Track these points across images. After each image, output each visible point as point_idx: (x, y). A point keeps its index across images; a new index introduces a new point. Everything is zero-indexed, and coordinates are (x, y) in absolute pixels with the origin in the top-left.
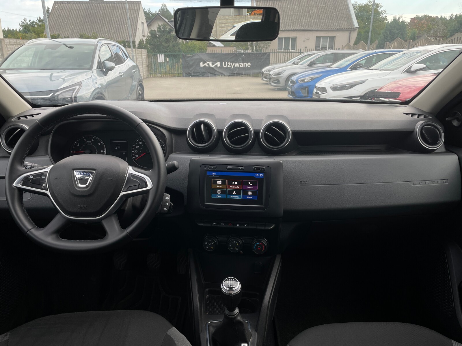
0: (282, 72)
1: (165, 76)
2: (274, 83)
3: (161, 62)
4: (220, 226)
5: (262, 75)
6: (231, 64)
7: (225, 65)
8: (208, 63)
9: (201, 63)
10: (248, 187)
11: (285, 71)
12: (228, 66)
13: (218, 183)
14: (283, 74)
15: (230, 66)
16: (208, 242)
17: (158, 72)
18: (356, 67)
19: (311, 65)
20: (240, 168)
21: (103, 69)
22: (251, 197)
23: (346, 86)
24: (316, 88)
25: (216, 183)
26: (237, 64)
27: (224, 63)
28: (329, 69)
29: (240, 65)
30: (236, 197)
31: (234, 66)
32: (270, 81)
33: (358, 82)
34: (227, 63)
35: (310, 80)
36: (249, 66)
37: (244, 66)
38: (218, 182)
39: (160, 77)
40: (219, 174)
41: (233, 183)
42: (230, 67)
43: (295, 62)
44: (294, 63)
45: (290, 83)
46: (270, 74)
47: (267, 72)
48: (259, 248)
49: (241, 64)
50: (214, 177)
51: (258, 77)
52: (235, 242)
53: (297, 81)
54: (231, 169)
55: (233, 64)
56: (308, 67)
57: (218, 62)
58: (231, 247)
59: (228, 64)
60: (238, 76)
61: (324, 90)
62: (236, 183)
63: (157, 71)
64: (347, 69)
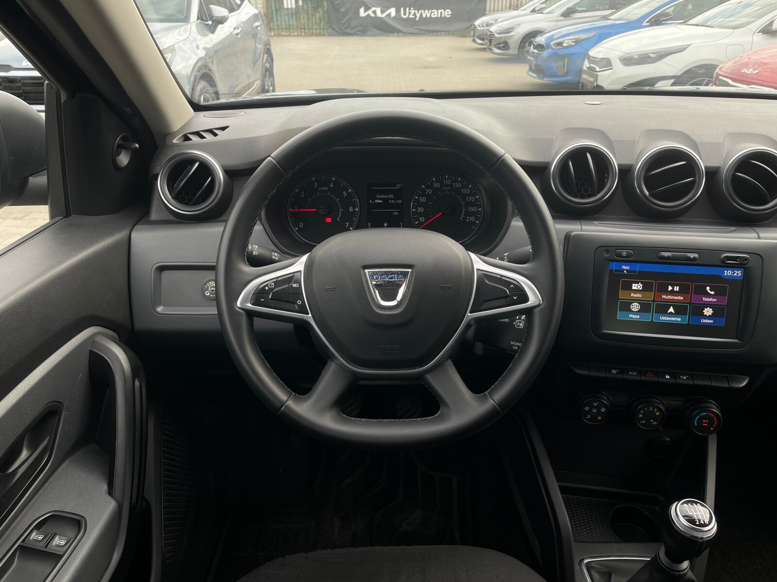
0: (514, 27)
1: (296, 34)
2: (499, 48)
3: (290, 7)
4: (628, 377)
5: (474, 33)
6: (416, 11)
7: (405, 14)
8: (374, 9)
9: (362, 10)
10: (705, 299)
11: (519, 24)
12: (411, 16)
13: (634, 288)
14: (516, 31)
15: (413, 15)
16: (592, 407)
17: (284, 26)
18: (659, 20)
19: (568, 14)
20: (692, 256)
21: (207, 21)
22: (709, 321)
23: (650, 57)
24: (588, 58)
25: (630, 289)
26: (426, 11)
27: (402, 9)
28: (609, 22)
29: (431, 13)
30: (673, 319)
31: (421, 14)
32: (490, 45)
33: (672, 49)
34: (408, 9)
35: (573, 44)
36: (448, 15)
37: (439, 16)
38: (633, 285)
39: (287, 36)
40: (638, 267)
41: (669, 290)
42: (413, 17)
43: (536, 9)
44: (533, 11)
45: (534, 48)
46: (491, 32)
47: (483, 26)
48: (706, 423)
49: (434, 12)
50: (625, 274)
51: (466, 36)
52: (653, 410)
53: (548, 46)
54: (668, 258)
55: (418, 12)
56: (562, 18)
57: (393, 7)
58: (642, 419)
59: (411, 11)
60: (428, 35)
61: (607, 63)
62: (677, 289)
63: (281, 25)
64: (643, 23)
